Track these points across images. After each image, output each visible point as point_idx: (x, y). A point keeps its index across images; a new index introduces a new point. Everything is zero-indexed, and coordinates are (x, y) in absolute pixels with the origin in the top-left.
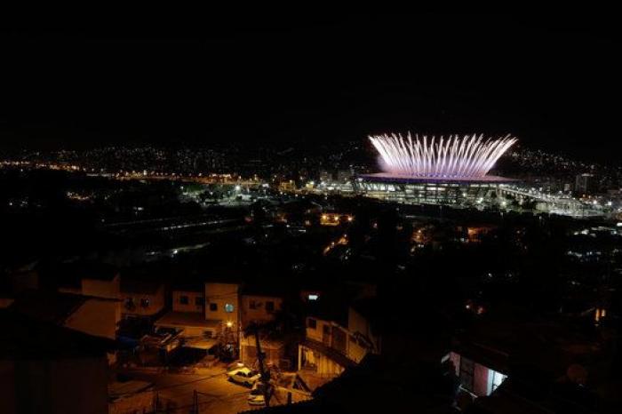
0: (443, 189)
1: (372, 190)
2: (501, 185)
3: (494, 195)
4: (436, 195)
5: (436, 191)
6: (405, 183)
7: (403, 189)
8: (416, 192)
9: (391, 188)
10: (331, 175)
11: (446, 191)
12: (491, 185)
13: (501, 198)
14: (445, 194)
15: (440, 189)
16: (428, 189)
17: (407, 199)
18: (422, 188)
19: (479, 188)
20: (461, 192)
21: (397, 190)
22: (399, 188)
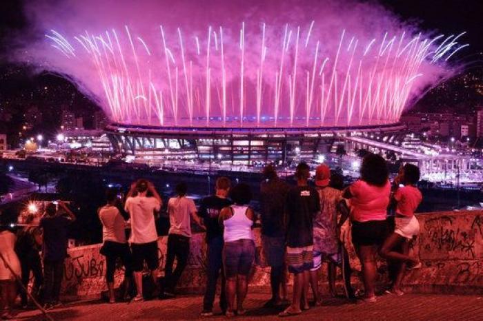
0: (261, 143)
1: (143, 149)
2: (354, 133)
3: (341, 151)
4: (250, 153)
5: (250, 146)
6: (198, 136)
7: (194, 146)
8: (215, 149)
9: (174, 144)
10: (80, 120)
11: (265, 146)
12: (339, 134)
13: (354, 155)
14: (263, 152)
15: (254, 143)
16: (235, 143)
17: (202, 161)
18: (225, 142)
19: (319, 139)
20: (290, 147)
21: (183, 147)
22: (186, 143)
